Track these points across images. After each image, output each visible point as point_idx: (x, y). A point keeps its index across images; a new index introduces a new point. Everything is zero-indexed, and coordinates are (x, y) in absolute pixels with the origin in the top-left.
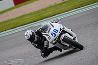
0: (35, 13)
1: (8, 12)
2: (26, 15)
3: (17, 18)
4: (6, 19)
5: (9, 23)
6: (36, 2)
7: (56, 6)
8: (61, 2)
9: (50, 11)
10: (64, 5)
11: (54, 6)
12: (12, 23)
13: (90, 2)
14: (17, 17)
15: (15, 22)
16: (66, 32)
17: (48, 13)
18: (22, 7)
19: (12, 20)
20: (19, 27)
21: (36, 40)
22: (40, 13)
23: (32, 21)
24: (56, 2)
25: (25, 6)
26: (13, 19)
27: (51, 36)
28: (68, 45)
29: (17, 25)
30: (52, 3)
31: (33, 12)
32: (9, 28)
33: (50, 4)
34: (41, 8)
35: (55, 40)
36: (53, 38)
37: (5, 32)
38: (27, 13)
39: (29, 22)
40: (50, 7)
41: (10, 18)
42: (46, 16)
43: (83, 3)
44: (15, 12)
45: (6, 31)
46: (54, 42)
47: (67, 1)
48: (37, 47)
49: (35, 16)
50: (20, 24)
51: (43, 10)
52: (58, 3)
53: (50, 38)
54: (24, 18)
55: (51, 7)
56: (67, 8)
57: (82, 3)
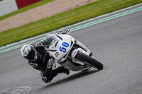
0: (47, 19)
1: (9, 19)
2: (34, 23)
3: (21, 27)
4: (5, 28)
5: (9, 34)
6: (49, 4)
7: (78, 9)
8: (85, 4)
9: (70, 17)
10: (89, 8)
11: (75, 9)
12: (14, 34)
13: (127, 3)
14: (21, 25)
15: (19, 32)
16: (78, 46)
17: (66, 20)
18: (29, 11)
19: (14, 29)
20: (25, 40)
21: (36, 57)
22: (55, 20)
23: (43, 31)
24: (78, 3)
25: (34, 10)
26: (16, 28)
27: (59, 52)
28: (83, 64)
29: (22, 37)
30: (73, 6)
31: (44, 18)
32: (10, 41)
33: (70, 6)
34: (56, 13)
35: (64, 57)
36: (62, 54)
37: (4, 47)
38: (37, 19)
39: (38, 32)
40: (69, 11)
41: (11, 28)
42: (63, 24)
43: (117, 5)
44: (19, 18)
45: (5, 45)
46: (63, 59)
47: (94, 3)
48: (37, 68)
49: (48, 25)
50: (26, 36)
51: (60, 15)
52: (80, 5)
53: (57, 54)
54: (31, 27)
55: (71, 10)
56: (93, 13)
57: (115, 5)
